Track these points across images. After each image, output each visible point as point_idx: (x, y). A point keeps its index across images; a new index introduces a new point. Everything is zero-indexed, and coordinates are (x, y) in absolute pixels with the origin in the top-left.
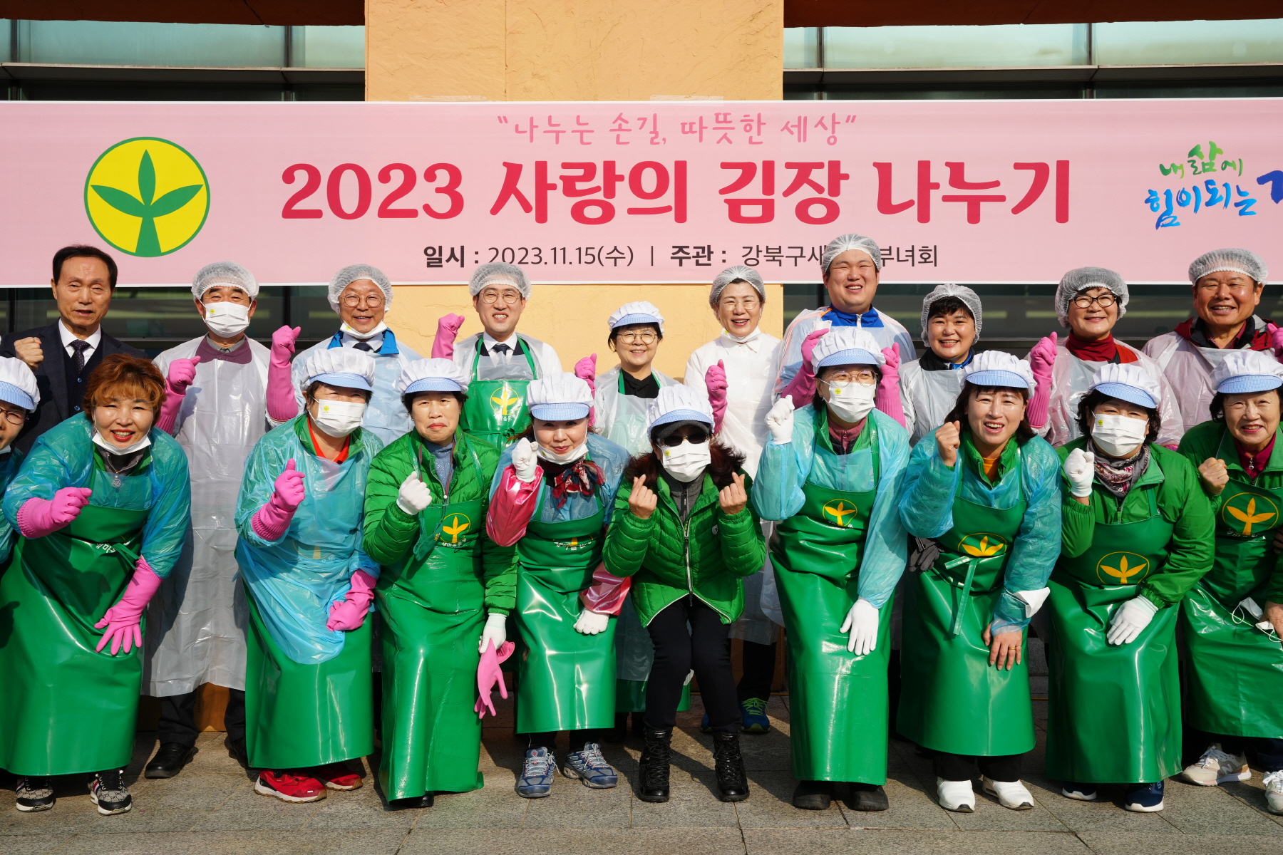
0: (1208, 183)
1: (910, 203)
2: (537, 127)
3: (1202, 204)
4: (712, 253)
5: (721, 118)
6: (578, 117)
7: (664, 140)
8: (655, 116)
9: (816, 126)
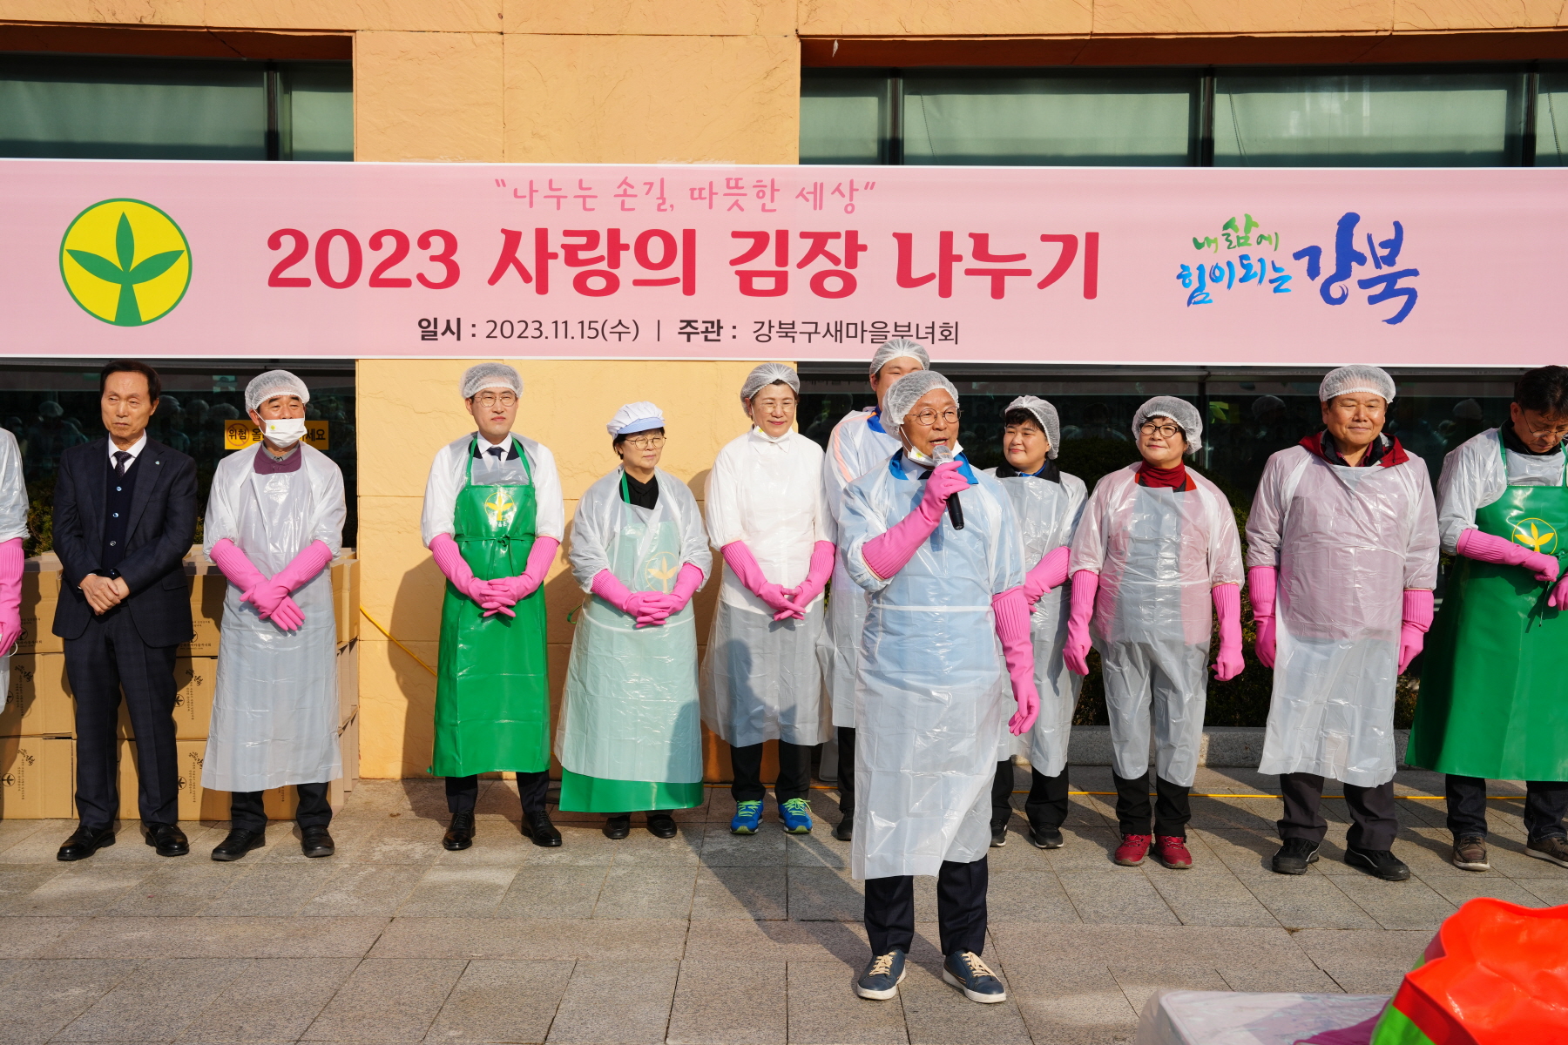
0: (1242, 258)
1: (930, 277)
2: (537, 191)
3: (1236, 280)
4: (722, 328)
5: (732, 184)
6: (581, 181)
7: (672, 206)
8: (662, 181)
9: (833, 193)
